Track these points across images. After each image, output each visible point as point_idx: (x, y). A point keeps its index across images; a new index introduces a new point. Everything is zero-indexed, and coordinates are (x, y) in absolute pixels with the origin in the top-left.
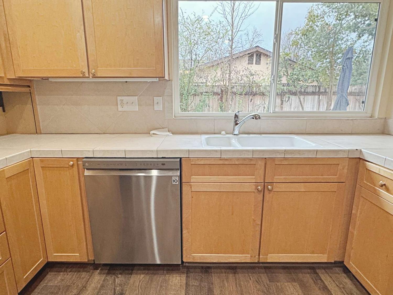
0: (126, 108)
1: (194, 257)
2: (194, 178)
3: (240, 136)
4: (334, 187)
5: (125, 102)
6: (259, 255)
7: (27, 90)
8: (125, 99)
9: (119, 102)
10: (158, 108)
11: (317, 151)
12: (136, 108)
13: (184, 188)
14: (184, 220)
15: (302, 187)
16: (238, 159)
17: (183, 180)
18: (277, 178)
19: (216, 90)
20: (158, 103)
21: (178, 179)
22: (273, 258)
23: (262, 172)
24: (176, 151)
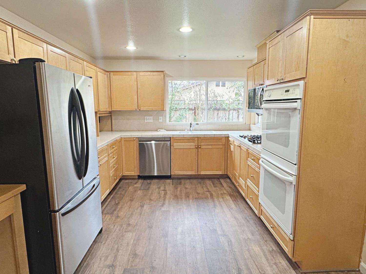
0: (148, 121)
1: (175, 173)
2: (175, 144)
3: (192, 131)
4: (221, 146)
5: (148, 118)
6: (198, 172)
7: (110, 114)
8: (148, 117)
9: (145, 119)
10: (161, 121)
11: (214, 134)
12: (152, 121)
13: (171, 147)
14: (171, 158)
15: (210, 147)
16: (189, 137)
17: (171, 145)
18: (202, 144)
19: (191, 107)
20: (160, 119)
21: (169, 144)
22: (203, 173)
23: (197, 141)
24: (169, 135)
